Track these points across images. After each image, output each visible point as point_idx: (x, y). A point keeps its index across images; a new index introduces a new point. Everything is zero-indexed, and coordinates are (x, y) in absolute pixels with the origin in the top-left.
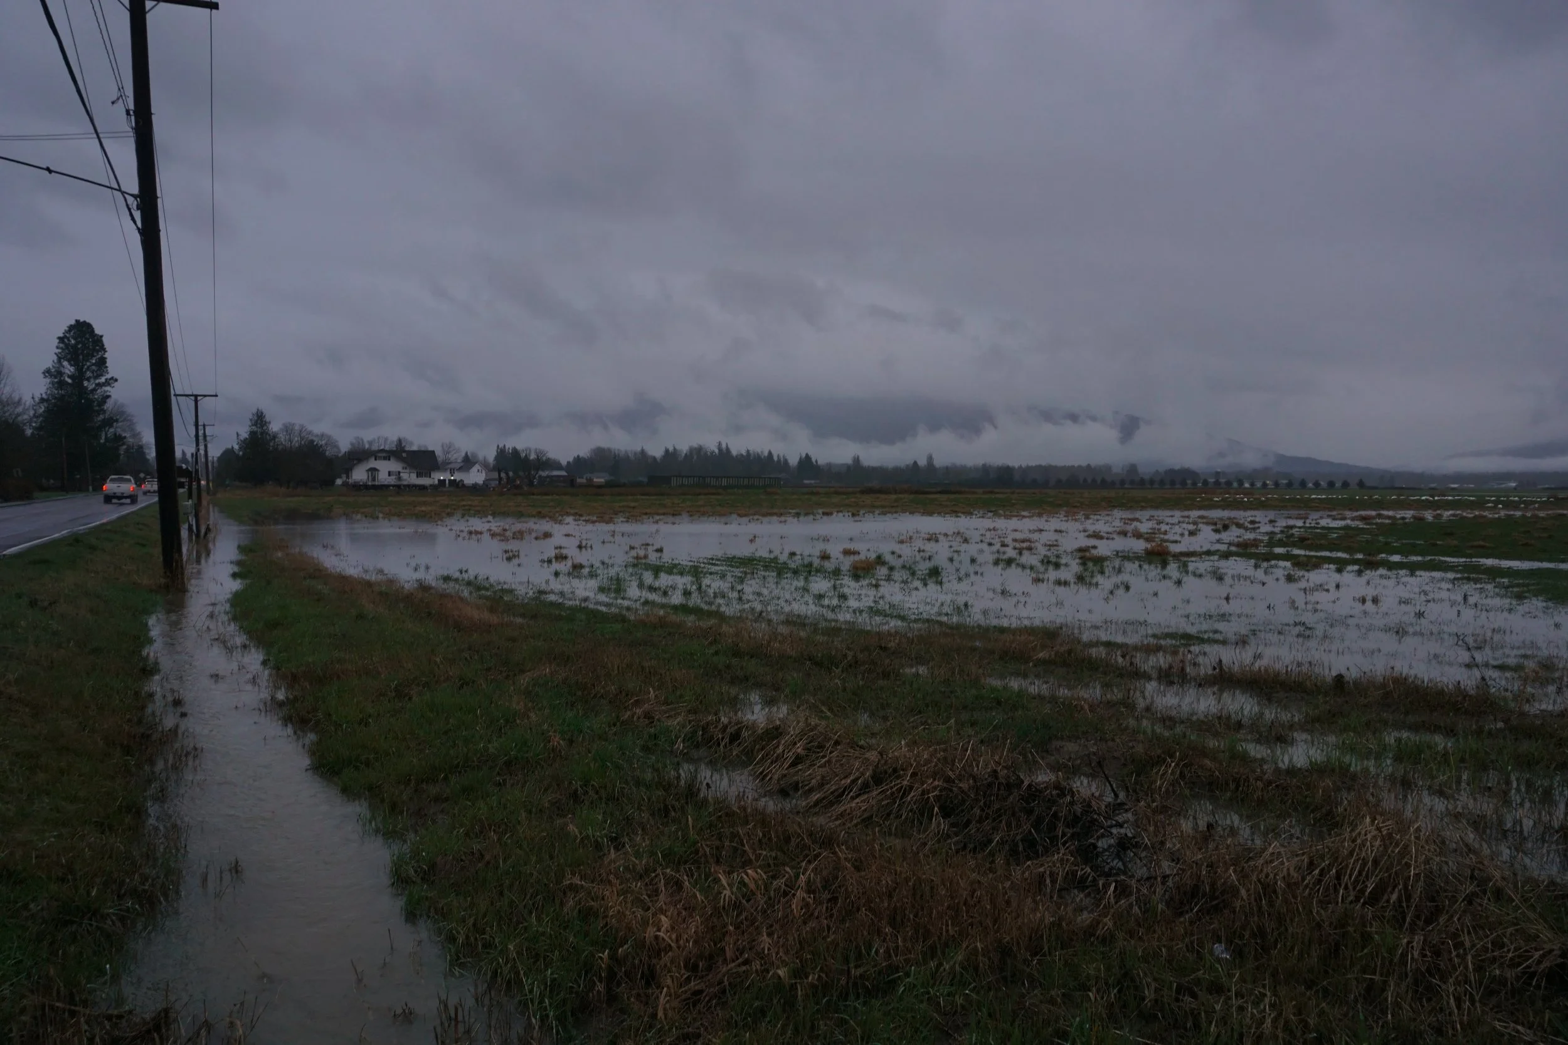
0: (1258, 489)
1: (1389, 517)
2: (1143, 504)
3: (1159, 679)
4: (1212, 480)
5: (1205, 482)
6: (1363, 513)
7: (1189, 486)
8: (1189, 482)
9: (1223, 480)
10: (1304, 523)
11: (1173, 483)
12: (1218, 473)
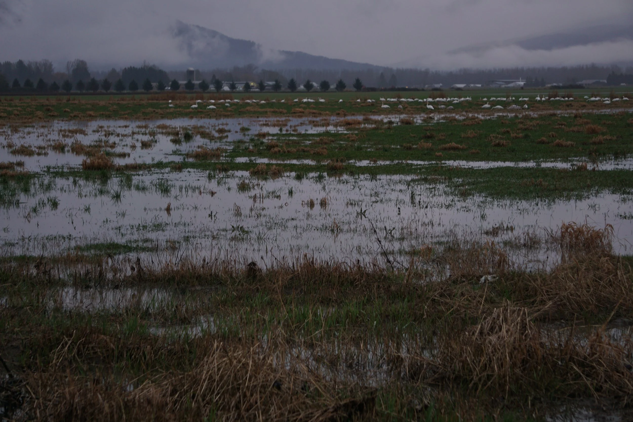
0: (239, 92)
1: (376, 122)
2: (91, 113)
3: (75, 285)
4: (183, 82)
5: (175, 85)
6: (350, 118)
7: (155, 90)
8: (154, 84)
9: (196, 82)
10: (281, 130)
11: (134, 87)
12: (190, 73)
